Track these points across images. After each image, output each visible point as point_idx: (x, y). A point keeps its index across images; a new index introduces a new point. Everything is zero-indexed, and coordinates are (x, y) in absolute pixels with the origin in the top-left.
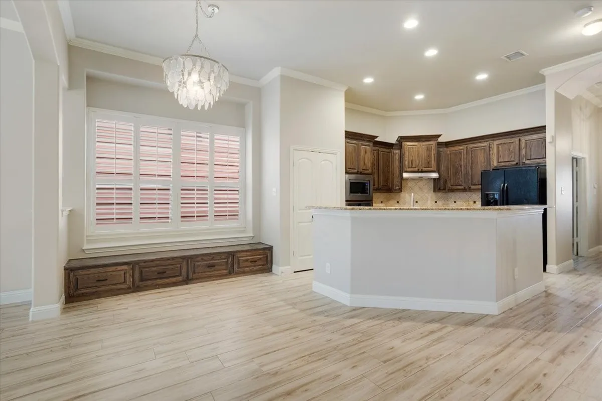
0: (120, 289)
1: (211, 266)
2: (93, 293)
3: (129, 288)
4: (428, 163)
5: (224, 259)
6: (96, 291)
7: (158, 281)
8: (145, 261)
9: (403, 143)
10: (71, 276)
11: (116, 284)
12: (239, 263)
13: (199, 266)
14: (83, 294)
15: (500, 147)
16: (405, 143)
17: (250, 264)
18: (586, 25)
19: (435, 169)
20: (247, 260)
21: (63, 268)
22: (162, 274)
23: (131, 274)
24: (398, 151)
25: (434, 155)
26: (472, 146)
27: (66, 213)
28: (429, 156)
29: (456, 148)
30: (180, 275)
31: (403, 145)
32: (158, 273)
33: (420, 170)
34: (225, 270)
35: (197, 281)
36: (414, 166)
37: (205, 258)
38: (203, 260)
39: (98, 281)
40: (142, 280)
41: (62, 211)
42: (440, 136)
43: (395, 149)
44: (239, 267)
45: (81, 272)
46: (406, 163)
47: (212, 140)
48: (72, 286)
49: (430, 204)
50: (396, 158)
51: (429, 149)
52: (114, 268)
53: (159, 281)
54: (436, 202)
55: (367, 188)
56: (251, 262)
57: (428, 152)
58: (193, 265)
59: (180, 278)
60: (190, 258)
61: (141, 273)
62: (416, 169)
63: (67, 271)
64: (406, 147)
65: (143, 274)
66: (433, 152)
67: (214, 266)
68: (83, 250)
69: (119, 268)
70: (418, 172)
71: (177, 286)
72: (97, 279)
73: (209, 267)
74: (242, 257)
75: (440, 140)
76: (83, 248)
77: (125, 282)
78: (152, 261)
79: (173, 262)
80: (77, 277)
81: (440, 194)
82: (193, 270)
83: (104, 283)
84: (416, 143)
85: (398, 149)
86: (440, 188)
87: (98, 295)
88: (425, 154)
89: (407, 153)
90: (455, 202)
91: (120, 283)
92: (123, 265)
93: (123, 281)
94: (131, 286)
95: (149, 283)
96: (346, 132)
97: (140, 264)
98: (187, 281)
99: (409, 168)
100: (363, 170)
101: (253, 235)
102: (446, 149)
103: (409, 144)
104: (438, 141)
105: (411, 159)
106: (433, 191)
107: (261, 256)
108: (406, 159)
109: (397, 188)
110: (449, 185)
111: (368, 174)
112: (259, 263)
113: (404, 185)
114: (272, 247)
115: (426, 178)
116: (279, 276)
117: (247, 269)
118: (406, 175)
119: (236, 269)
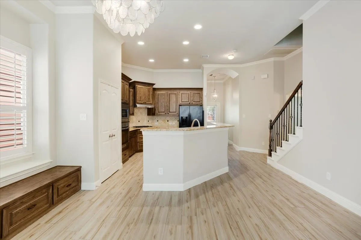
1: (31, 207)
4: (149, 99)
5: (45, 193)
9: (136, 85)
12: (58, 192)
13: (17, 213)
15: (183, 95)
16: (137, 85)
18: (229, 55)
19: (152, 103)
20: (64, 186)
25: (151, 94)
28: (149, 95)
29: (162, 92)
33: (145, 103)
34: (46, 204)
35: (14, 234)
36: (142, 100)
38: (22, 204)
42: (154, 84)
43: (131, 89)
44: (58, 196)
46: (138, 98)
49: (145, 122)
50: (131, 94)
51: (149, 91)
54: (148, 121)
55: (127, 113)
56: (67, 186)
57: (149, 93)
58: (9, 216)
60: (4, 208)
62: (143, 102)
64: (137, 88)
67: (35, 205)
73: (28, 209)
74: (61, 184)
75: (154, 87)
81: (150, 117)
82: (9, 222)
84: (143, 87)
85: (133, 89)
86: (153, 113)
88: (147, 94)
89: (138, 92)
90: (158, 121)
96: (122, 73)
99: (139, 101)
100: (126, 101)
101: (51, 160)
102: (156, 92)
103: (139, 86)
104: (153, 87)
105: (140, 95)
106: (147, 115)
107: (74, 179)
108: (138, 95)
109: (132, 113)
110: (157, 112)
111: (127, 104)
112: (73, 185)
113: (136, 110)
114: (81, 167)
115: (146, 108)
116: (93, 190)
117: (64, 195)
118: (138, 105)
119: (56, 199)
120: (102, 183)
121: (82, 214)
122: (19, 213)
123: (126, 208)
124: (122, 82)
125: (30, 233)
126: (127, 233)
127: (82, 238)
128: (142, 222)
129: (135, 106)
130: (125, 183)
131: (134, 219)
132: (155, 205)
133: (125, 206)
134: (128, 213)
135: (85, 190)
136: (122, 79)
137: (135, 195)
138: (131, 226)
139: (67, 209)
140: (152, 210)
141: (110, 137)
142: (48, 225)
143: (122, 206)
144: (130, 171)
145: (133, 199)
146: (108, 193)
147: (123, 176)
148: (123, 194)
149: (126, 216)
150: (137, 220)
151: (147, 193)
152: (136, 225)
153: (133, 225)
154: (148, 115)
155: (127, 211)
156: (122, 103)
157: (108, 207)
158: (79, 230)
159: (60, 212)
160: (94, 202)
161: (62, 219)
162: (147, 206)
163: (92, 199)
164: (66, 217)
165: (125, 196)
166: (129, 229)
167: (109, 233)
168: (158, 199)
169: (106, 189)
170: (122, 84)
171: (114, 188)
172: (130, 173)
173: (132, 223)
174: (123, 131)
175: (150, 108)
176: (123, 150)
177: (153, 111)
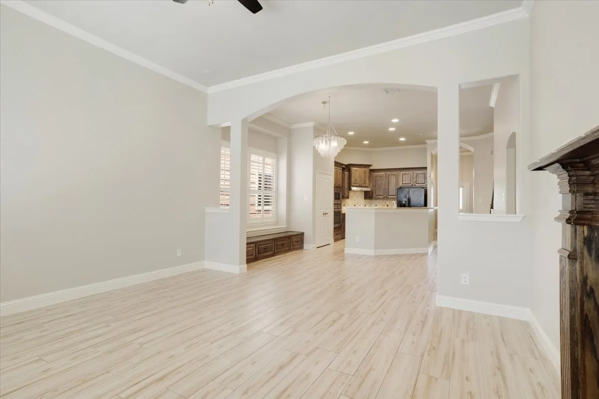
0: (251, 259)
4: (365, 181)
5: (287, 240)
8: (260, 242)
11: (249, 256)
12: (292, 243)
13: (279, 245)
15: (404, 176)
17: (296, 244)
19: (368, 185)
20: (295, 241)
23: (255, 250)
24: (347, 173)
25: (368, 177)
26: (389, 173)
28: (365, 177)
29: (380, 173)
30: (271, 251)
31: (351, 169)
32: (264, 249)
34: (288, 247)
36: (357, 183)
38: (280, 241)
40: (259, 253)
42: (371, 165)
46: (353, 181)
47: (264, 159)
49: (362, 206)
50: (346, 177)
51: (365, 173)
53: (265, 254)
54: (365, 205)
55: (340, 196)
56: (297, 242)
57: (364, 175)
58: (276, 244)
60: (275, 240)
61: (258, 249)
62: (358, 185)
66: (367, 175)
67: (284, 245)
70: (359, 186)
71: (270, 257)
73: (282, 245)
74: (294, 239)
75: (371, 168)
77: (253, 254)
79: (269, 242)
81: (368, 201)
82: (276, 247)
84: (357, 169)
85: (348, 171)
86: (370, 197)
89: (353, 175)
90: (376, 206)
91: (251, 255)
94: (255, 257)
95: (261, 255)
96: (335, 161)
97: (258, 243)
98: (274, 254)
99: (354, 184)
100: (339, 185)
101: (286, 226)
102: (373, 173)
105: (355, 178)
106: (364, 198)
107: (300, 239)
108: (353, 178)
109: (346, 196)
110: (375, 195)
111: (340, 188)
112: (299, 243)
113: (351, 194)
114: (304, 233)
115: (361, 191)
116: (311, 250)
118: (354, 188)
119: (291, 247)
120: (317, 248)
129: (350, 189)
135: (306, 249)
141: (323, 214)
170: (335, 170)
174: (335, 212)
175: (367, 191)
176: (335, 229)
177: (371, 194)
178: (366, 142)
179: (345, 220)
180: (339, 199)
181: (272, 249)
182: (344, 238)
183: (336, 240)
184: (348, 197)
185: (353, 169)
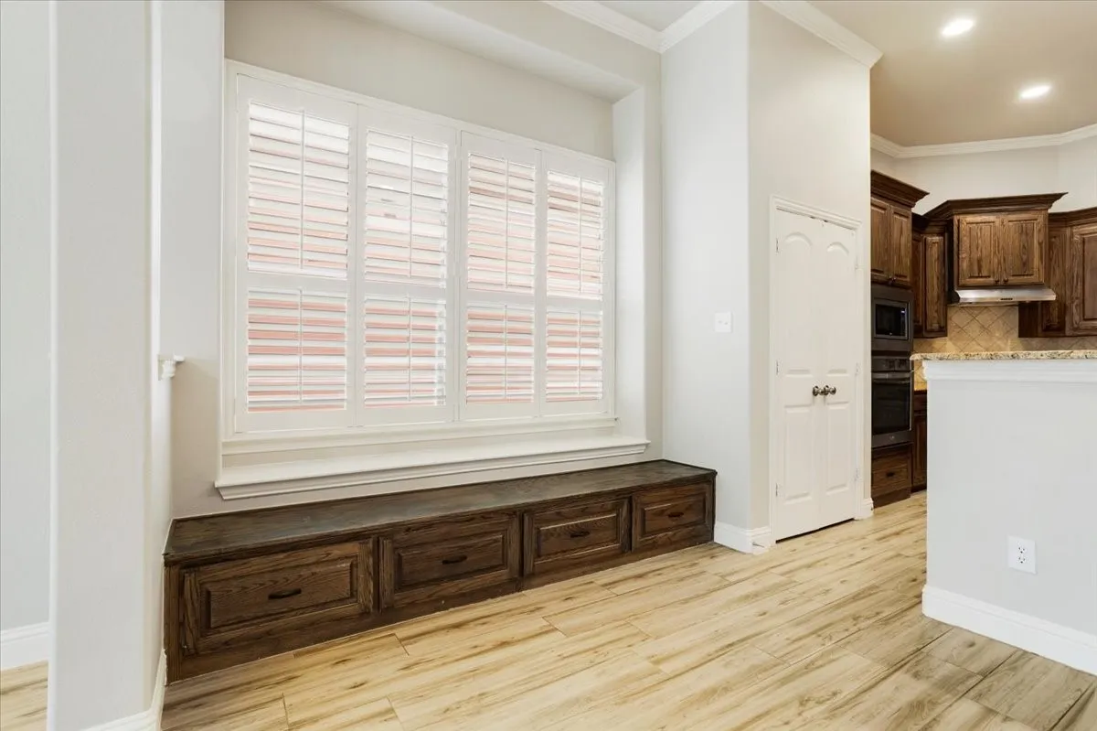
0: (340, 619)
1: (579, 534)
2: (258, 639)
3: (364, 613)
4: (1024, 264)
5: (610, 512)
6: (268, 633)
7: (445, 585)
8: (408, 528)
9: (956, 218)
10: (187, 584)
11: (324, 605)
12: (644, 521)
13: (550, 533)
14: (226, 643)
16: (961, 217)
17: (671, 523)
19: (1042, 280)
20: (662, 512)
21: (162, 560)
22: (454, 565)
23: (371, 569)
24: (936, 239)
25: (1040, 244)
27: (169, 370)
28: (1026, 249)
30: (504, 564)
31: (956, 222)
32: (445, 562)
33: (1001, 283)
34: (612, 541)
35: (545, 578)
36: (985, 273)
37: (565, 510)
38: (561, 517)
39: (272, 597)
40: (401, 584)
41: (161, 362)
42: (1058, 196)
43: (932, 234)
44: (644, 533)
45: (219, 571)
46: (965, 265)
48: (191, 620)
50: (932, 256)
51: (1025, 232)
52: (319, 553)
55: (904, 322)
56: (671, 516)
57: (1024, 237)
58: (534, 532)
59: (503, 574)
60: (526, 511)
61: (399, 563)
62: (991, 280)
63: (175, 570)
64: (962, 226)
65: (406, 568)
66: (1037, 238)
67: (588, 533)
68: (217, 489)
69: (336, 551)
70: (996, 286)
71: (493, 596)
72: (270, 591)
73: (573, 536)
74: (653, 503)
75: (1057, 207)
76: (217, 484)
77: (353, 594)
78: (428, 525)
79: (485, 525)
80: (208, 586)
82: (534, 545)
83: (294, 602)
84: (991, 218)
85: (939, 234)
87: (274, 643)
88: (1017, 243)
89: (965, 241)
91: (342, 600)
92: (346, 541)
93: (345, 592)
94: (371, 605)
95: (421, 593)
97: (398, 537)
98: (521, 580)
99: (971, 277)
100: (897, 276)
101: (648, 439)
102: (1068, 231)
103: (970, 218)
104: (1050, 211)
105: (976, 255)
106: (1016, 334)
107: (692, 500)
108: (963, 255)
109: (935, 326)
110: (1076, 318)
111: (904, 287)
112: (689, 518)
113: (956, 318)
114: (714, 473)
115: (1006, 305)
116: (744, 553)
117: (661, 535)
118: (968, 295)
119: (637, 539)
120: (778, 542)
121: (686, 601)
122: (552, 535)
123: (824, 645)
124: (872, 204)
125: (568, 592)
126: (787, 723)
127: (653, 659)
128: (865, 722)
129: (951, 298)
130: (859, 565)
131: (835, 694)
132: (962, 688)
133: (819, 636)
134: (820, 662)
135: (722, 546)
136: (872, 193)
137: (880, 617)
138: (814, 711)
139: (659, 574)
140: (933, 703)
141: (815, 393)
142: (605, 592)
143: (811, 630)
144: (897, 534)
145: (863, 625)
146: (782, 574)
147: (862, 542)
148: (834, 597)
149: (809, 668)
150: (847, 703)
151: (940, 629)
152: (833, 713)
153: (822, 707)
154: (1020, 336)
155: (822, 655)
156: (874, 282)
157: (765, 614)
158: (656, 639)
159: (640, 576)
160: (730, 584)
161: (637, 592)
162: (916, 675)
163: (731, 574)
164: (648, 591)
165: (839, 606)
166: (800, 714)
167: (726, 690)
168: (986, 674)
169: (784, 561)
170: (872, 211)
171: (809, 566)
172: (895, 541)
173: (819, 703)
174: (876, 385)
175: (1033, 304)
176: (878, 454)
177: (1055, 313)
178: (1035, 92)
179: (925, 418)
180: (897, 329)
181: (504, 556)
182: (923, 487)
183: (882, 497)
184: (942, 331)
185: (967, 220)
